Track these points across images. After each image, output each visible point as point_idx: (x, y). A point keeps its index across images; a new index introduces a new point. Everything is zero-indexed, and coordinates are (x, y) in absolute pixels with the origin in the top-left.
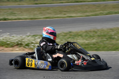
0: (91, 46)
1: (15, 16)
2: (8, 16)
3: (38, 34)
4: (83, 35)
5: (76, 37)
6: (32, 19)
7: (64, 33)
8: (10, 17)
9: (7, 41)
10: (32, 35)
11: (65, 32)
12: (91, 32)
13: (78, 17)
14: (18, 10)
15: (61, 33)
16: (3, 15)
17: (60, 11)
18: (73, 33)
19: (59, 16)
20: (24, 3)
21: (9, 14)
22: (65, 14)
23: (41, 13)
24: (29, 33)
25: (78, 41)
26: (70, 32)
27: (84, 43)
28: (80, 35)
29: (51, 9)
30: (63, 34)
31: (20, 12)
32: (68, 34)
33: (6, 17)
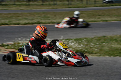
1: (49, 19)
2: (41, 20)
3: (72, 38)
4: (118, 40)
5: (111, 42)
8: (43, 21)
10: (65, 39)
11: (99, 36)
13: (113, 21)
14: (52, 14)
15: (95, 38)
16: (37, 19)
17: (94, 15)
18: (107, 37)
19: (93, 20)
20: (57, 7)
21: (43, 18)
22: (99, 18)
24: (62, 37)
25: (113, 45)
26: (105, 37)
27: (119, 47)
28: (115, 40)
29: (85, 13)
30: (97, 38)
31: (53, 16)
33: (40, 21)
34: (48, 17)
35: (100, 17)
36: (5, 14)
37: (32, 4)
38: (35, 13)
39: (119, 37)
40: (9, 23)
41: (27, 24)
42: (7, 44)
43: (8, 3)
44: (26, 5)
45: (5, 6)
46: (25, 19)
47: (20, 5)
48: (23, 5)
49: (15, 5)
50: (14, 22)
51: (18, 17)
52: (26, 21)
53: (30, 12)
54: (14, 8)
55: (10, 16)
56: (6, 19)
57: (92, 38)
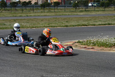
36: (87, 17)
37: (107, 10)
38: (108, 16)
40: (87, 25)
41: (100, 25)
42: (82, 41)
43: (90, 10)
44: (103, 11)
45: (88, 12)
46: (100, 21)
47: (98, 11)
48: (100, 10)
49: (95, 10)
50: (91, 24)
51: (95, 19)
52: (100, 23)
53: (105, 16)
54: (94, 13)
55: (90, 18)
56: (87, 21)
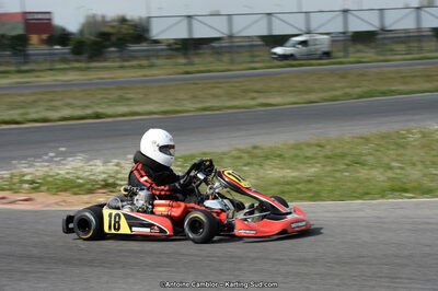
0: (298, 186)
4: (288, 156)
6: (165, 113)
7: (239, 150)
8: (110, 111)
9: (78, 178)
11: (242, 147)
12: (309, 145)
19: (236, 103)
21: (114, 101)
22: (253, 99)
23: (194, 97)
26: (255, 148)
28: (280, 156)
30: (234, 153)
32: (249, 152)
33: (100, 111)
34: (128, 99)
35: (255, 95)
39: (292, 148)
46: (68, 105)
52: (67, 112)
57: (224, 154)
